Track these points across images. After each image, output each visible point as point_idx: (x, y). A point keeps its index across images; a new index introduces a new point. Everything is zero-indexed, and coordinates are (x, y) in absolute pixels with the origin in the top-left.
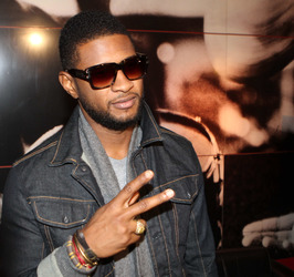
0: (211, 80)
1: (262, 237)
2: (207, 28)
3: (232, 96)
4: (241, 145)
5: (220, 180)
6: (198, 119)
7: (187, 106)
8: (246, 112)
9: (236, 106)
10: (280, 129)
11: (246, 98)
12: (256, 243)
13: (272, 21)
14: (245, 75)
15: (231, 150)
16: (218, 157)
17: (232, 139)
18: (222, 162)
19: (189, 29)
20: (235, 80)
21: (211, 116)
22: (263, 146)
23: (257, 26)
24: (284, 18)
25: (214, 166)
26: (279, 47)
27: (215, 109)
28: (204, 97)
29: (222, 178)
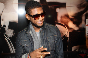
0: (67, 16)
1: (76, 49)
2: (67, 5)
3: (71, 20)
4: (73, 30)
5: (68, 37)
6: (64, 24)
7: (62, 21)
8: (74, 23)
9: (72, 22)
10: (81, 27)
11: (74, 20)
12: (75, 50)
13: (81, 4)
14: (74, 15)
15: (71, 31)
16: (68, 32)
17: (71, 29)
18: (68, 33)
19: (63, 5)
20: (72, 16)
21: (66, 24)
22: (78, 30)
23: (78, 5)
24: (84, 4)
25: (67, 34)
26: (82, 10)
27: (67, 22)
28: (65, 20)
29: (68, 36)
